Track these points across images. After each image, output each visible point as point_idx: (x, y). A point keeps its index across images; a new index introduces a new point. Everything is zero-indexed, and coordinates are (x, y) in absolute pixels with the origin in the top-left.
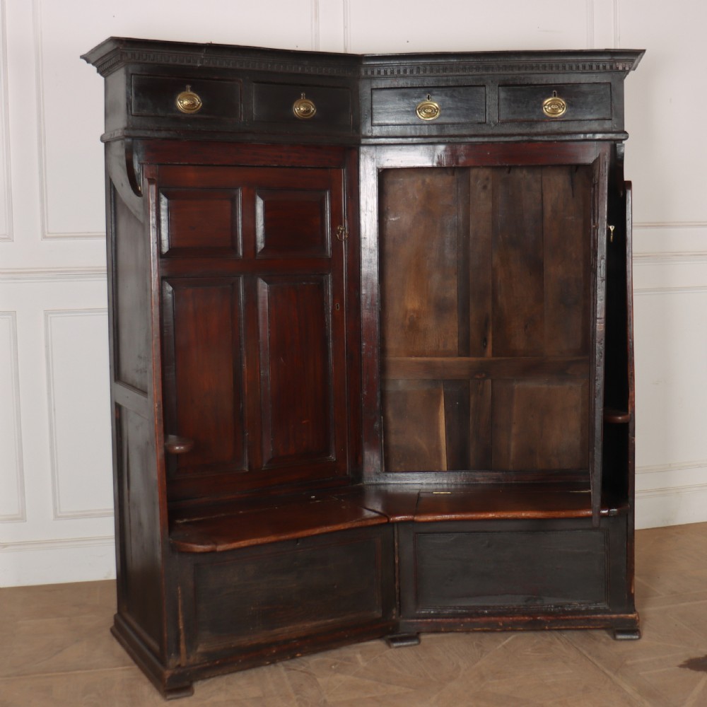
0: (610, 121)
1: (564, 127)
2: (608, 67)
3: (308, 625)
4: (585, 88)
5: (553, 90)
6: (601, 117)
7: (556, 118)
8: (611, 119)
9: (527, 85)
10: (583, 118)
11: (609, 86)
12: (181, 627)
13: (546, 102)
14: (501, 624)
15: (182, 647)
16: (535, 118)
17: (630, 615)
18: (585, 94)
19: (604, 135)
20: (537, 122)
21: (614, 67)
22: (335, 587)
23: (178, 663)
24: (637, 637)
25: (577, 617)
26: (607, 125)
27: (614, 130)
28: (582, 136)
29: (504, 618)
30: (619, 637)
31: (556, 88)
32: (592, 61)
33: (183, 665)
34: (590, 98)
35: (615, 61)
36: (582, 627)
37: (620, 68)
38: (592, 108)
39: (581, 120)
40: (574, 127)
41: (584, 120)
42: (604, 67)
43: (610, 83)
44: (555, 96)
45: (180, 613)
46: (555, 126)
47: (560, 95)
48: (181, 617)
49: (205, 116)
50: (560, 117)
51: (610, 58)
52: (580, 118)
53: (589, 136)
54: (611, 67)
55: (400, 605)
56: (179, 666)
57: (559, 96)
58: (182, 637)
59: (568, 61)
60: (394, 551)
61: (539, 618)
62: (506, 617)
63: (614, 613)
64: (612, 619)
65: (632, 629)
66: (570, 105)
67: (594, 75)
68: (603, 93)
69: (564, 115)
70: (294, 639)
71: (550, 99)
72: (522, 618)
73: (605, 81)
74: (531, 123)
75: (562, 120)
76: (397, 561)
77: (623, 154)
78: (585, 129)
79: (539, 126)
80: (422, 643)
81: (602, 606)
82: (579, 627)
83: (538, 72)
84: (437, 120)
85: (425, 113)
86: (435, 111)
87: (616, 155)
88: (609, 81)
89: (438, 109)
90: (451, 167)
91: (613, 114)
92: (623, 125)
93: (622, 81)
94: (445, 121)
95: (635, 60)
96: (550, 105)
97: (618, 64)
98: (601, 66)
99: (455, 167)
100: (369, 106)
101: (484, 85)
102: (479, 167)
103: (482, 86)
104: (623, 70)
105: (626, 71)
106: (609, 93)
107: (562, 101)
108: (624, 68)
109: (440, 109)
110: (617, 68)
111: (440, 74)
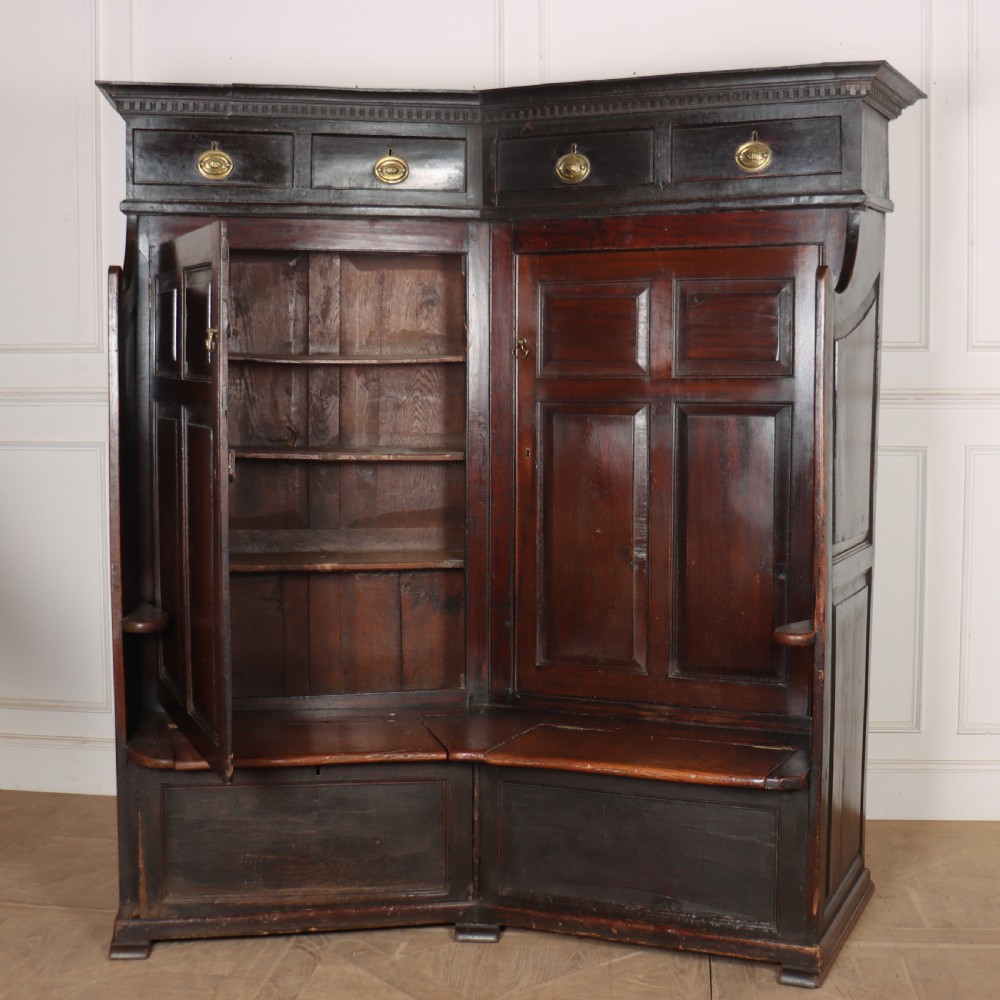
0: (838, 176)
1: (767, 187)
2: (833, 91)
3: (333, 890)
4: (801, 126)
5: (752, 131)
6: (824, 170)
7: (755, 173)
8: (840, 173)
9: (715, 124)
10: (796, 173)
11: (838, 119)
12: (141, 866)
13: (741, 149)
14: (615, 932)
15: (142, 892)
16: (725, 175)
17: (807, 949)
18: (799, 135)
19: (826, 197)
20: (728, 180)
21: (843, 91)
22: (378, 842)
23: (135, 913)
24: (812, 984)
25: (726, 938)
26: (834, 182)
27: (845, 189)
28: (792, 201)
29: (619, 923)
30: (786, 979)
31: (755, 128)
32: (806, 83)
33: (142, 916)
34: (808, 141)
35: (844, 82)
36: (734, 955)
37: (853, 92)
38: (809, 157)
39: (792, 176)
40: (783, 186)
41: (798, 175)
42: (828, 92)
43: (840, 117)
44: (755, 139)
45: (140, 847)
46: (754, 186)
47: (762, 137)
48: (141, 853)
49: (237, 183)
50: (763, 172)
51: (833, 77)
52: (792, 172)
53: (803, 200)
54: (838, 91)
55: (480, 882)
56: (137, 917)
57: (759, 140)
58: (142, 879)
59: (770, 85)
60: (473, 802)
61: (669, 931)
62: (624, 921)
63: (784, 941)
64: (778, 949)
65: (811, 970)
66: (778, 152)
67: (814, 105)
68: (827, 132)
69: (768, 169)
70: (308, 907)
71: (748, 145)
72: (646, 927)
73: (832, 114)
74: (719, 182)
75: (766, 176)
76: (476, 819)
77: (857, 231)
78: (800, 189)
79: (730, 187)
80: (501, 941)
81: (766, 927)
82: (729, 954)
83: (727, 104)
84: (584, 181)
85: (568, 171)
86: (581, 169)
87: (848, 228)
88: (838, 114)
89: (586, 165)
90: (613, 251)
91: (844, 164)
92: (859, 181)
93: (858, 113)
94: (596, 182)
95: (875, 78)
96: (746, 154)
97: (848, 86)
98: (822, 90)
99: (618, 251)
100: (494, 164)
101: (652, 128)
102: (653, 250)
103: (648, 129)
104: (858, 95)
105: (863, 96)
106: (838, 132)
107: (765, 146)
108: (858, 92)
109: (589, 165)
110: (848, 92)
111: (588, 114)
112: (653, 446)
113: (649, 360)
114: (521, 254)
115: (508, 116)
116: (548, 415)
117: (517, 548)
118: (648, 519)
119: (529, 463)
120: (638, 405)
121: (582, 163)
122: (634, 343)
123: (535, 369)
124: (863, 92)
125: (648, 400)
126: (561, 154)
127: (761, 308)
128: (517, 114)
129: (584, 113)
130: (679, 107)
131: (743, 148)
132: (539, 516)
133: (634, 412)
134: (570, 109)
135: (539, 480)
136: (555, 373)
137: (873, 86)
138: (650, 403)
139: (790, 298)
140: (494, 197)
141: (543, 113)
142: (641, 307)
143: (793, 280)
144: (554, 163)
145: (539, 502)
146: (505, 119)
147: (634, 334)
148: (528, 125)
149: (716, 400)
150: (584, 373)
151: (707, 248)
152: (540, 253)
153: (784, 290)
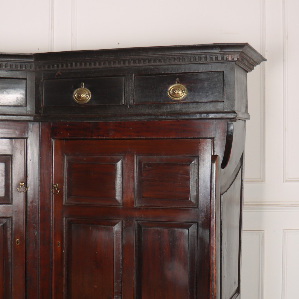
0: (222, 103)
1: (185, 108)
2: (220, 58)
4: (202, 76)
5: (177, 78)
6: (215, 99)
7: (178, 101)
8: (223, 102)
9: (157, 74)
10: (200, 101)
11: (222, 73)
16: (162, 101)
18: (201, 81)
19: (216, 114)
20: (164, 104)
21: (225, 58)
26: (220, 106)
27: (226, 110)
28: (198, 116)
31: (178, 77)
32: (205, 54)
34: (206, 84)
35: (225, 54)
37: (230, 59)
38: (207, 93)
39: (198, 103)
40: (192, 108)
41: (201, 102)
42: (217, 58)
44: (178, 83)
46: (178, 107)
47: (182, 81)
50: (182, 100)
51: (220, 51)
52: (197, 100)
53: (204, 116)
54: (222, 58)
57: (180, 83)
59: (187, 54)
66: (190, 90)
67: (210, 65)
68: (217, 79)
69: (185, 99)
71: (174, 85)
73: (219, 70)
74: (159, 105)
75: (184, 102)
77: (232, 133)
78: (202, 110)
79: (165, 107)
83: (163, 63)
84: (88, 103)
85: (79, 97)
86: (86, 96)
87: (227, 131)
88: (221, 70)
89: (89, 94)
90: (103, 139)
91: (225, 97)
92: (233, 106)
93: (232, 69)
94: (94, 104)
95: (242, 52)
96: (174, 90)
97: (227, 55)
98: (214, 57)
99: (106, 139)
100: (41, 92)
101: (124, 76)
102: (124, 139)
103: (121, 76)
104: (233, 61)
105: (236, 61)
106: (222, 80)
107: (183, 87)
108: (233, 59)
109: (90, 94)
110: (227, 59)
111: (90, 67)
112: (124, 242)
113: (122, 197)
114: (56, 140)
115: (49, 67)
116: (69, 224)
117: (53, 293)
118: (122, 281)
119: (59, 249)
120: (116, 221)
121: (87, 93)
122: (114, 188)
123: (63, 200)
124: (236, 59)
125: (122, 219)
126: (76, 88)
127: (181, 172)
128: (53, 66)
129: (88, 66)
130: (138, 65)
131: (171, 88)
132: (65, 277)
133: (114, 224)
134: (81, 65)
135: (65, 259)
136: (73, 202)
137: (240, 56)
138: (122, 220)
139: (196, 166)
140: (41, 110)
141: (67, 66)
142: (118, 169)
143: (198, 158)
144: (72, 92)
145: (64, 270)
146: (47, 69)
147: (114, 183)
148: (59, 72)
149: (157, 220)
150: (88, 203)
151: (153, 139)
152: (66, 139)
153: (193, 162)
